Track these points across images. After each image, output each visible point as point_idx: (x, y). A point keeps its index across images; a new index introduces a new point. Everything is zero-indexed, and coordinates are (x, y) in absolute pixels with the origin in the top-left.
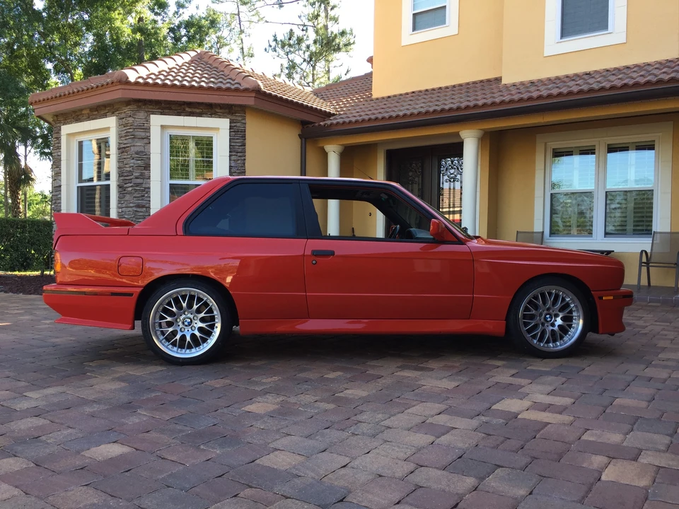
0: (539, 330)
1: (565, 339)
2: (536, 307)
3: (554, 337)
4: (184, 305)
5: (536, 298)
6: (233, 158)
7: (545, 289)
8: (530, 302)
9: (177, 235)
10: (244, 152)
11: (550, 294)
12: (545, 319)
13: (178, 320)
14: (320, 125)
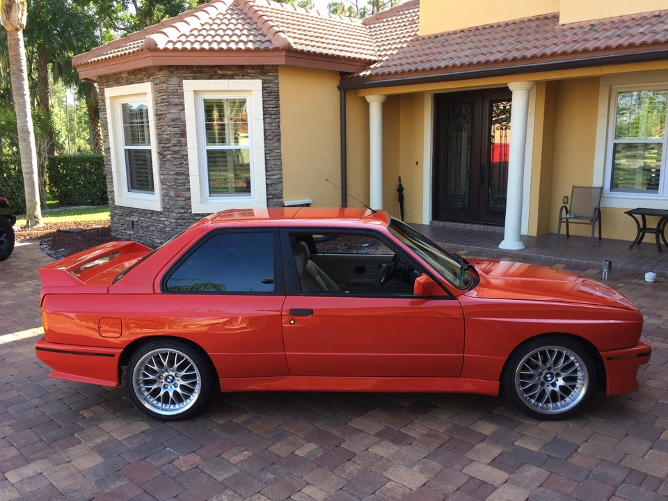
0: (538, 391)
1: (567, 399)
2: (535, 367)
3: (554, 397)
4: (165, 363)
5: (535, 356)
6: (267, 120)
7: (546, 348)
8: (528, 361)
9: (154, 293)
10: (278, 113)
11: (551, 352)
12: (545, 378)
13: (161, 377)
14: (359, 76)
